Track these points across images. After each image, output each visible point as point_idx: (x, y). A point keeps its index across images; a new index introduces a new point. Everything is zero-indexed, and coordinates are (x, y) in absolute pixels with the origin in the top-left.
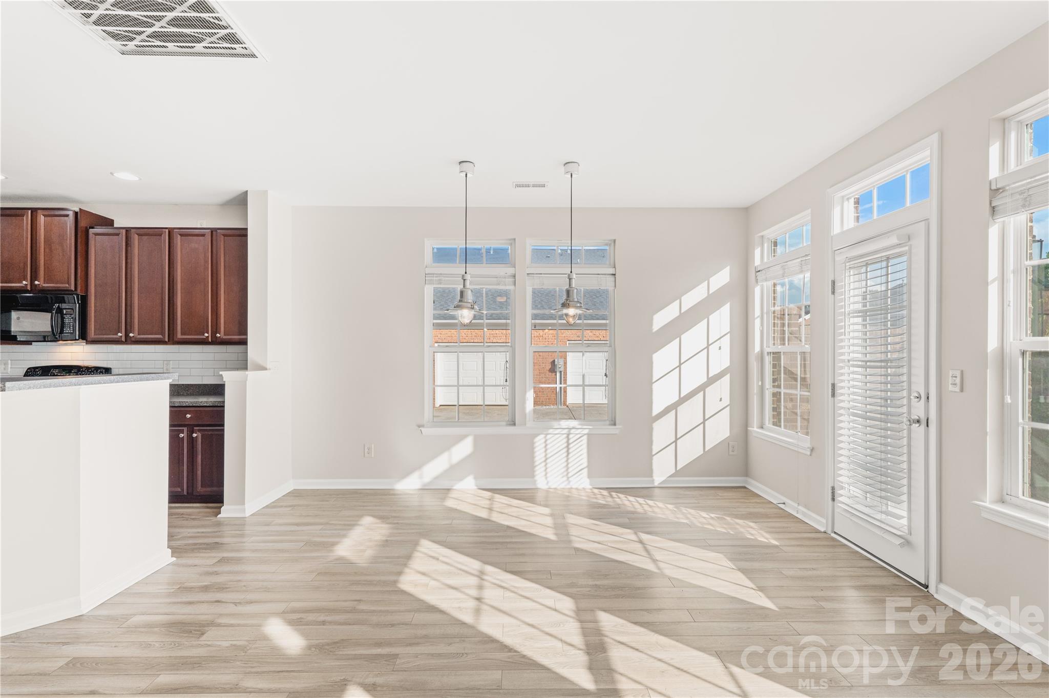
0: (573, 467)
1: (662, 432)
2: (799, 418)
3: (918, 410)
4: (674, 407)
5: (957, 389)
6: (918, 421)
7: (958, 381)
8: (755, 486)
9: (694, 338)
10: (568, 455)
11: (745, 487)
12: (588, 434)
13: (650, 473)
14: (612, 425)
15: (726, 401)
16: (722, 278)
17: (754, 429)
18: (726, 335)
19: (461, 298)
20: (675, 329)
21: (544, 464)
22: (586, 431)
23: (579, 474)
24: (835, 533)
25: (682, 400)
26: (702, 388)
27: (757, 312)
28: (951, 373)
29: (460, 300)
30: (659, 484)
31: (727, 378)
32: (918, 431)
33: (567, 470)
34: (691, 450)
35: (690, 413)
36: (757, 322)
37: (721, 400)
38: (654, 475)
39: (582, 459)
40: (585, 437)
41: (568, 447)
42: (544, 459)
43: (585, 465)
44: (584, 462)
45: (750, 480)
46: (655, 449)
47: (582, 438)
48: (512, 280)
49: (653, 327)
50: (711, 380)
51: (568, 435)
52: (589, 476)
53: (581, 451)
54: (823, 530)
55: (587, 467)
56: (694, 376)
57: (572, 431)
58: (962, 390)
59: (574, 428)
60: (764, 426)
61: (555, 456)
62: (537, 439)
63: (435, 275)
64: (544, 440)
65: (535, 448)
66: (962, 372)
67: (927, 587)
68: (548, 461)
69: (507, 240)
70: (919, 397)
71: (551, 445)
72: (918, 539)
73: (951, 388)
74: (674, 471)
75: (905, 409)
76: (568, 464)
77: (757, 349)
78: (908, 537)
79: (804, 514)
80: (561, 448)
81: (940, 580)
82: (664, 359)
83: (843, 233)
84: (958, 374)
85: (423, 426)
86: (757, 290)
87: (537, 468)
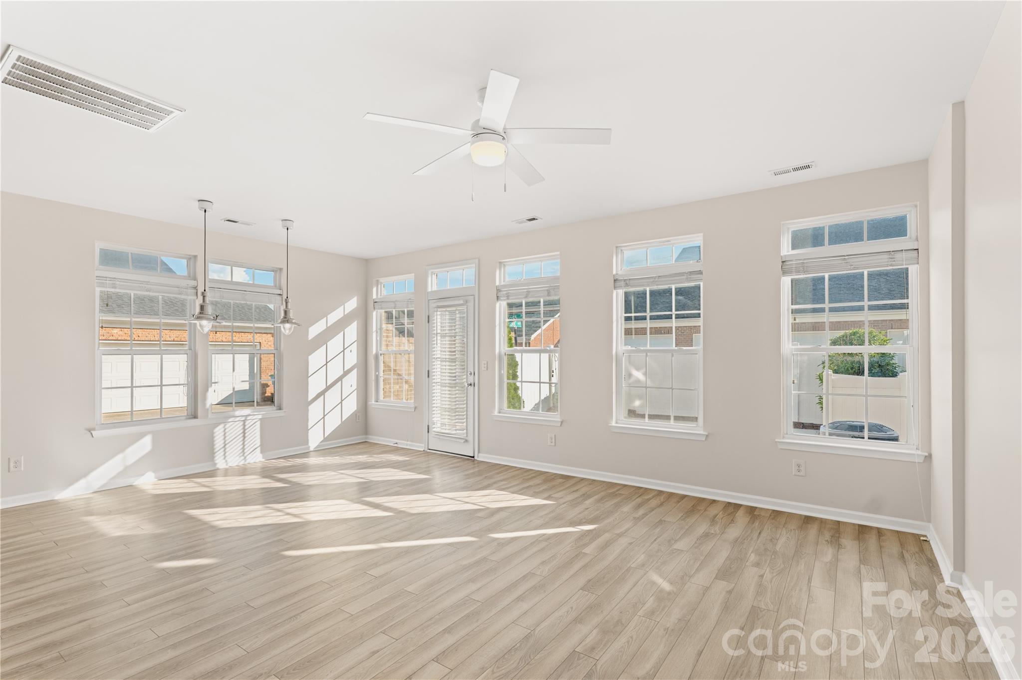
0: (248, 449)
1: (315, 412)
2: (392, 394)
3: (471, 380)
4: (322, 393)
5: (486, 369)
6: (471, 385)
7: (486, 366)
8: (374, 439)
9: (335, 345)
10: (244, 439)
11: (366, 442)
12: (260, 419)
13: (306, 442)
14: (278, 410)
15: (355, 387)
16: (352, 304)
17: (372, 402)
18: (354, 342)
19: (201, 310)
20: (323, 339)
21: (223, 449)
22: (260, 417)
23: (253, 452)
24: (429, 449)
25: (328, 388)
26: (340, 379)
27: (374, 329)
28: (483, 362)
29: (200, 313)
30: (315, 448)
31: (355, 370)
32: (471, 388)
33: (243, 451)
34: (333, 422)
35: (333, 397)
36: (374, 334)
37: (351, 386)
38: (310, 442)
39: (255, 441)
40: (259, 422)
41: (244, 433)
42: (223, 445)
43: (259, 444)
44: (258, 442)
45: (370, 437)
46: (310, 424)
47: (256, 424)
48: (194, 291)
49: (309, 337)
50: (346, 373)
51: (244, 421)
52: (262, 452)
53: (254, 434)
54: (422, 450)
55: (260, 446)
56: (335, 371)
57: (249, 418)
58: (487, 369)
59: (249, 415)
60: (378, 401)
61: (234, 441)
62: (216, 430)
63: (108, 279)
64: (223, 429)
65: (214, 437)
66: (487, 362)
67: (473, 457)
68: (227, 446)
69: (187, 255)
70: (471, 374)
71: (229, 433)
72: (470, 438)
73: (483, 368)
74: (323, 439)
75: (465, 380)
76: (244, 446)
77: (374, 352)
78: (467, 438)
79: (410, 445)
80: (239, 433)
81: (479, 452)
82: (316, 360)
83: (432, 292)
84: (486, 362)
85: (94, 429)
86: (374, 313)
87: (216, 454)
